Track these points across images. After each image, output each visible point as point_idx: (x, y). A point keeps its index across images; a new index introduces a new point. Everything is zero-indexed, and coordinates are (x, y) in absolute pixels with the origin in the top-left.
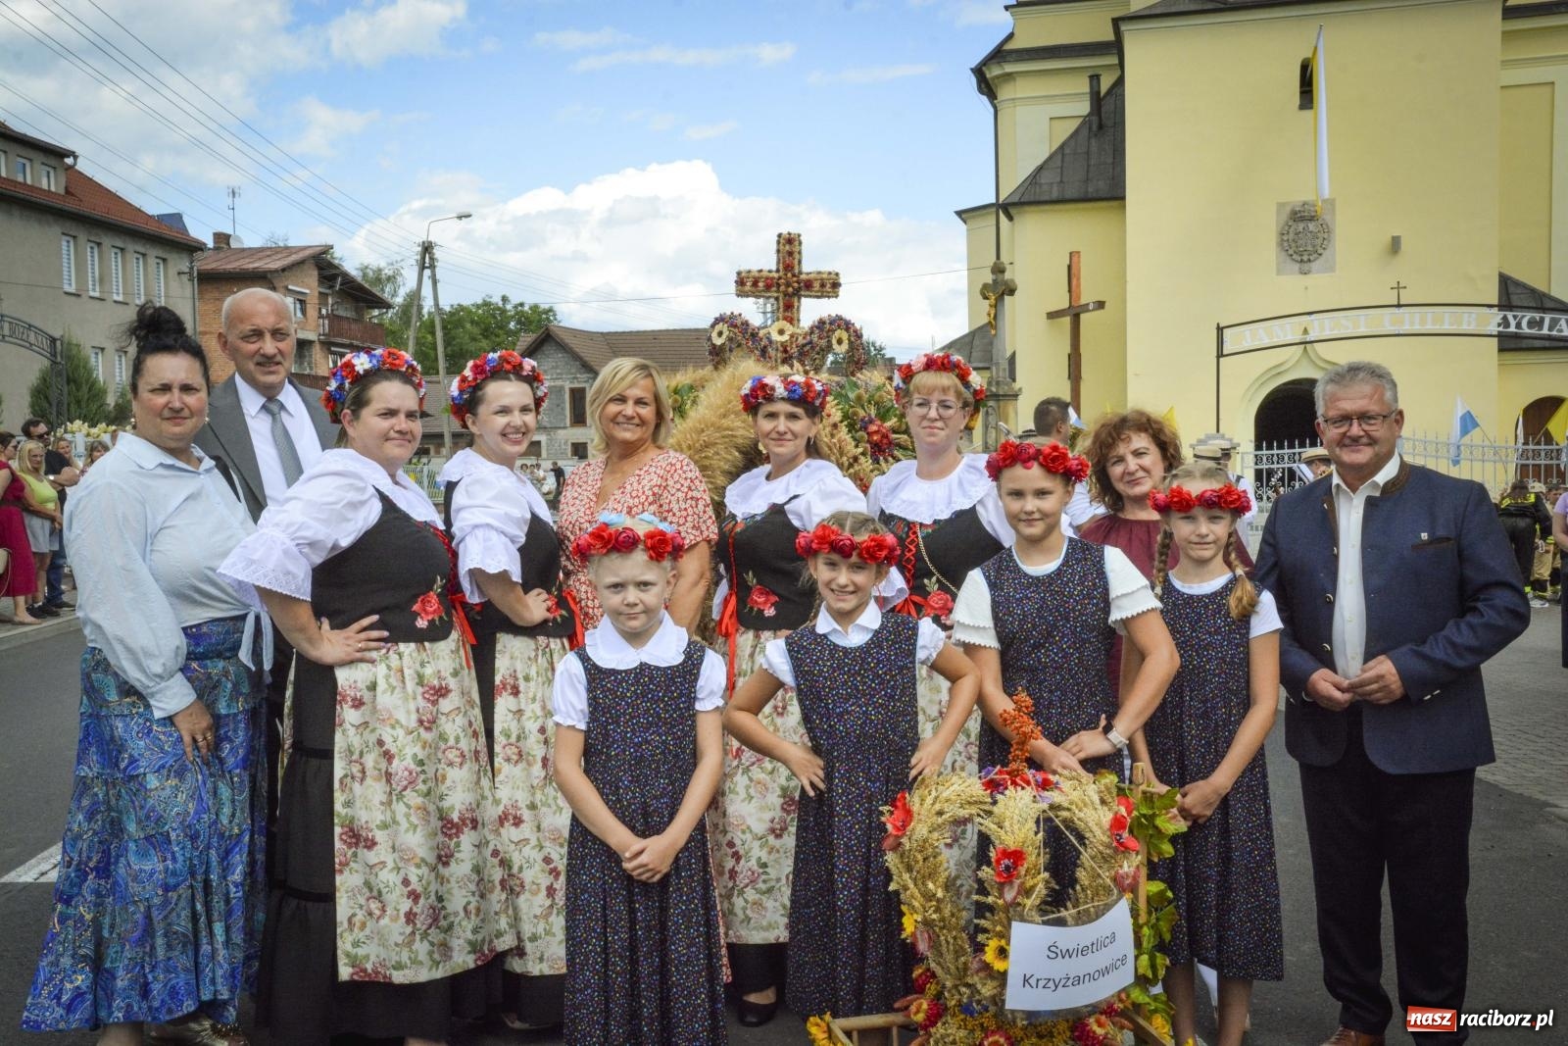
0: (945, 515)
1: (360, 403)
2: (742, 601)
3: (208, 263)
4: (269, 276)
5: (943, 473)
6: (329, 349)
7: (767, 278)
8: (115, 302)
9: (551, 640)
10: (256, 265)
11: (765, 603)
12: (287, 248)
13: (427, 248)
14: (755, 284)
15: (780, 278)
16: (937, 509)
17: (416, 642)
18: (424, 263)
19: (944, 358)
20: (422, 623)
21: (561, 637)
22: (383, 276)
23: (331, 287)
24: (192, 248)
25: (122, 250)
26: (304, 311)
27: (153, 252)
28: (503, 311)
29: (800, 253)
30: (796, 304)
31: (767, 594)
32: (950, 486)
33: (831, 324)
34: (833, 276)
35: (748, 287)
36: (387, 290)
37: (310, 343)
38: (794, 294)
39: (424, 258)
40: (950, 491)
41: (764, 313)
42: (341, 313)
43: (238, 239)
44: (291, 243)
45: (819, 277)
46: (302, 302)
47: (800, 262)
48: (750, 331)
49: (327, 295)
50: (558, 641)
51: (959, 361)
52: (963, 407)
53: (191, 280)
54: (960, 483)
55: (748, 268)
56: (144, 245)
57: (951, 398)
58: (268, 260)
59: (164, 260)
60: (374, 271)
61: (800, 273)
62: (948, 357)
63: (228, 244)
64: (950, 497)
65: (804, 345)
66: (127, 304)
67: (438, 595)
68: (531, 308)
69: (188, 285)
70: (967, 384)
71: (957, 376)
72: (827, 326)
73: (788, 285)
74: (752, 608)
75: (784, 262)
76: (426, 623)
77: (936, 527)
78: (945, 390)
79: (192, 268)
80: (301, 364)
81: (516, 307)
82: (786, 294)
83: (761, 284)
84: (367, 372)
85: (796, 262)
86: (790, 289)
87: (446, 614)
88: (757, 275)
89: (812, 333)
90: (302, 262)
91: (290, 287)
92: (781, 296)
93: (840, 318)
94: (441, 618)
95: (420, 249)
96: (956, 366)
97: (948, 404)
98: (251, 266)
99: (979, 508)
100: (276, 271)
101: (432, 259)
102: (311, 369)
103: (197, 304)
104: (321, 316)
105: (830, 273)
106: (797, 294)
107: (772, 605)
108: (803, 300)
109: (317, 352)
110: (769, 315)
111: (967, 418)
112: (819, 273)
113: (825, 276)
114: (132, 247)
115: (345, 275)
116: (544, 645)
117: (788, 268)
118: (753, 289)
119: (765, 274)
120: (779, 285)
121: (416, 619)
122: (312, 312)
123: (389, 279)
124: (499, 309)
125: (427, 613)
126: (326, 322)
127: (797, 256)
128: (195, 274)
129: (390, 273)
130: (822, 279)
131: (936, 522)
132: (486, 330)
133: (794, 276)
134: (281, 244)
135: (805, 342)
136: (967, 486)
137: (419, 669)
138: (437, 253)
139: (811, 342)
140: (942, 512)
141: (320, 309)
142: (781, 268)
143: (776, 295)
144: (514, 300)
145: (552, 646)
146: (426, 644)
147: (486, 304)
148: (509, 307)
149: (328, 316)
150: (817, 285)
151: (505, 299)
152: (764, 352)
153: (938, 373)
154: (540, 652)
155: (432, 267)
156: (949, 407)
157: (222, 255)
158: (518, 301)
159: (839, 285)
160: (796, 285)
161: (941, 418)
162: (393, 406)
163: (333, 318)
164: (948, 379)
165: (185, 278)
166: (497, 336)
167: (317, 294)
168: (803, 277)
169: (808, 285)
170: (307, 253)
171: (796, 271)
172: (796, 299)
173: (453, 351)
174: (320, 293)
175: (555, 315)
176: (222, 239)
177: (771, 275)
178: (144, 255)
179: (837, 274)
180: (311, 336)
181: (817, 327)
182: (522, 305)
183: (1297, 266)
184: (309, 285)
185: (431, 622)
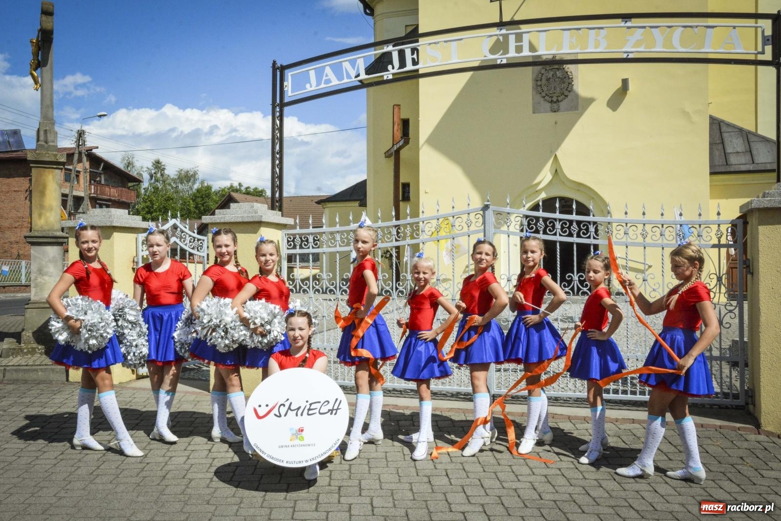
6: (96, 202)
104: (90, 184)
124: (238, 189)
126: (93, 187)
141: (91, 180)
144: (245, 186)
147: (231, 187)
148: (242, 188)
151: (240, 185)
182: (249, 187)
183: (548, 105)
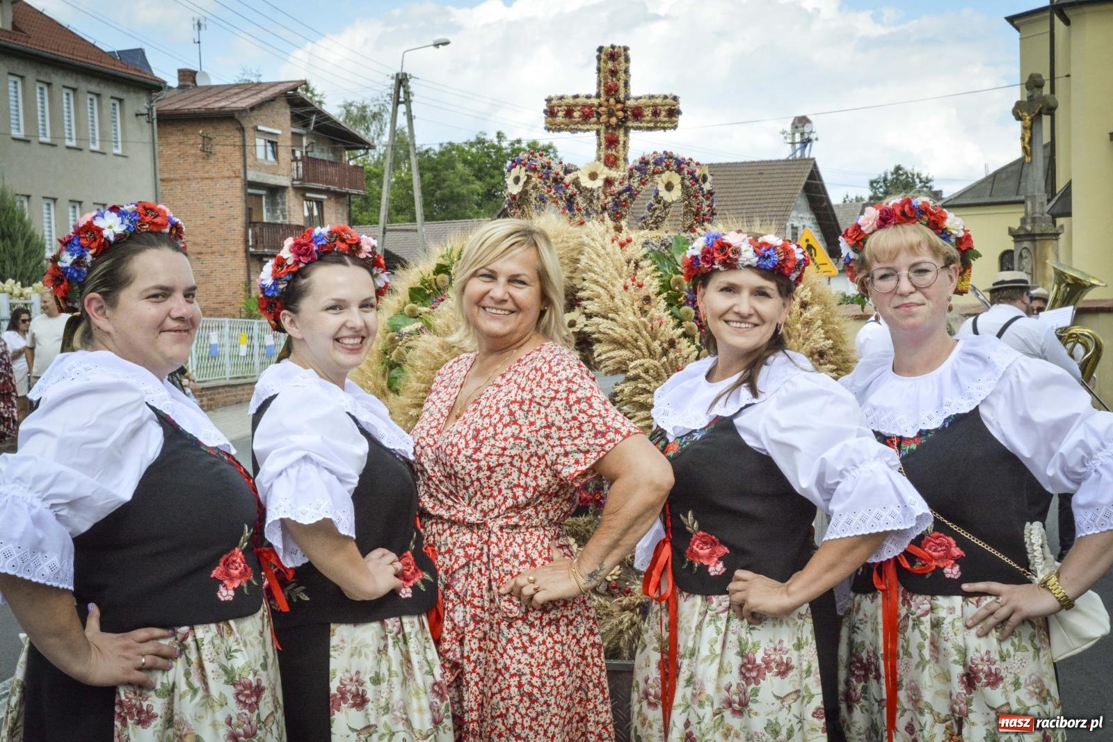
0: (935, 423)
1: (112, 284)
2: (679, 553)
3: (169, 104)
4: (236, 115)
5: (931, 364)
6: (303, 195)
7: (584, 106)
8: (68, 148)
9: (405, 620)
10: (223, 104)
11: (710, 557)
12: (259, 84)
13: (402, 81)
14: (569, 113)
15: (600, 105)
16: (923, 416)
17: (217, 621)
18: (399, 97)
19: (902, 205)
20: (226, 594)
21: (419, 614)
22: (369, 113)
23: (306, 126)
24: (153, 87)
25: (74, 90)
26: (275, 154)
27: (108, 91)
28: (499, 149)
29: (626, 71)
30: (622, 139)
31: (713, 543)
32: (940, 380)
33: (656, 163)
34: (669, 101)
35: (560, 118)
36: (373, 128)
37: (284, 188)
38: (618, 126)
39: (398, 92)
40: (941, 389)
41: (793, 143)
42: (317, 154)
43: (205, 74)
44: (263, 80)
45: (651, 102)
46: (272, 143)
47: (626, 84)
48: (552, 175)
49: (301, 135)
50: (415, 619)
51: (924, 203)
52: (946, 266)
53: (150, 122)
54: (955, 377)
55: (560, 94)
56: (98, 84)
57: (926, 258)
58: (235, 99)
59: (121, 100)
60: (358, 109)
61: (627, 97)
62: (909, 201)
63: (194, 82)
64: (941, 398)
65: (620, 193)
66: (81, 150)
67: (244, 552)
68: (529, 146)
69: (148, 126)
70: (944, 234)
71: (928, 225)
72: (652, 167)
73: (611, 114)
74: (691, 564)
75: (606, 84)
76: (232, 593)
77: (923, 440)
78: (912, 249)
79: (150, 109)
80: (274, 211)
81: (512, 144)
82: (608, 126)
83: (576, 114)
84: (119, 237)
85: (621, 84)
86: (614, 120)
87: (255, 577)
88: (571, 101)
89: (631, 176)
90: (273, 100)
91: (260, 128)
92: (603, 128)
93: (669, 156)
94: (249, 582)
95: (393, 82)
96: (924, 210)
97: (923, 266)
98: (217, 105)
99: (984, 411)
100: (244, 110)
101: (407, 93)
102: (284, 217)
103: (157, 146)
104: (295, 159)
105: (666, 97)
106: (622, 124)
107: (720, 559)
108: (632, 133)
109: (291, 199)
110: (798, 146)
111: (956, 280)
112: (652, 97)
113: (658, 101)
114: (84, 86)
115: (320, 113)
116: (396, 630)
117: (611, 91)
118: (567, 120)
119: (581, 101)
120: (599, 115)
121: (217, 590)
122: (284, 154)
123: (375, 116)
124: (494, 146)
125: (232, 579)
126: (300, 165)
127: (622, 76)
128: (155, 116)
129: (376, 110)
130: (655, 106)
131: (921, 433)
132: (480, 170)
133: (618, 101)
134: (255, 80)
135: (621, 188)
136: (963, 379)
137: (224, 661)
138: (413, 85)
139: (629, 189)
140: (930, 418)
141: (293, 151)
142: (602, 92)
143: (596, 127)
144: (511, 137)
145: (407, 629)
146: (232, 622)
147: (480, 141)
148: (505, 144)
149: (302, 159)
150: (648, 113)
151: (500, 136)
152: (570, 202)
153: (899, 227)
154: (390, 641)
155: (408, 102)
156: (926, 271)
157: (187, 94)
158: (514, 138)
159: (679, 112)
160: (620, 114)
161: (917, 288)
162: (163, 280)
163: (308, 161)
164: (914, 234)
165: (143, 119)
166: (492, 177)
167: (289, 135)
168: (630, 103)
169: (637, 113)
170: (277, 89)
171: (622, 96)
172: (622, 132)
173: (443, 195)
174: (293, 133)
175: (555, 151)
176: (188, 76)
177: (589, 102)
178: (98, 95)
179: (675, 98)
180: (284, 181)
181: (638, 169)
182: (519, 141)
184: (280, 124)
185: (238, 591)
